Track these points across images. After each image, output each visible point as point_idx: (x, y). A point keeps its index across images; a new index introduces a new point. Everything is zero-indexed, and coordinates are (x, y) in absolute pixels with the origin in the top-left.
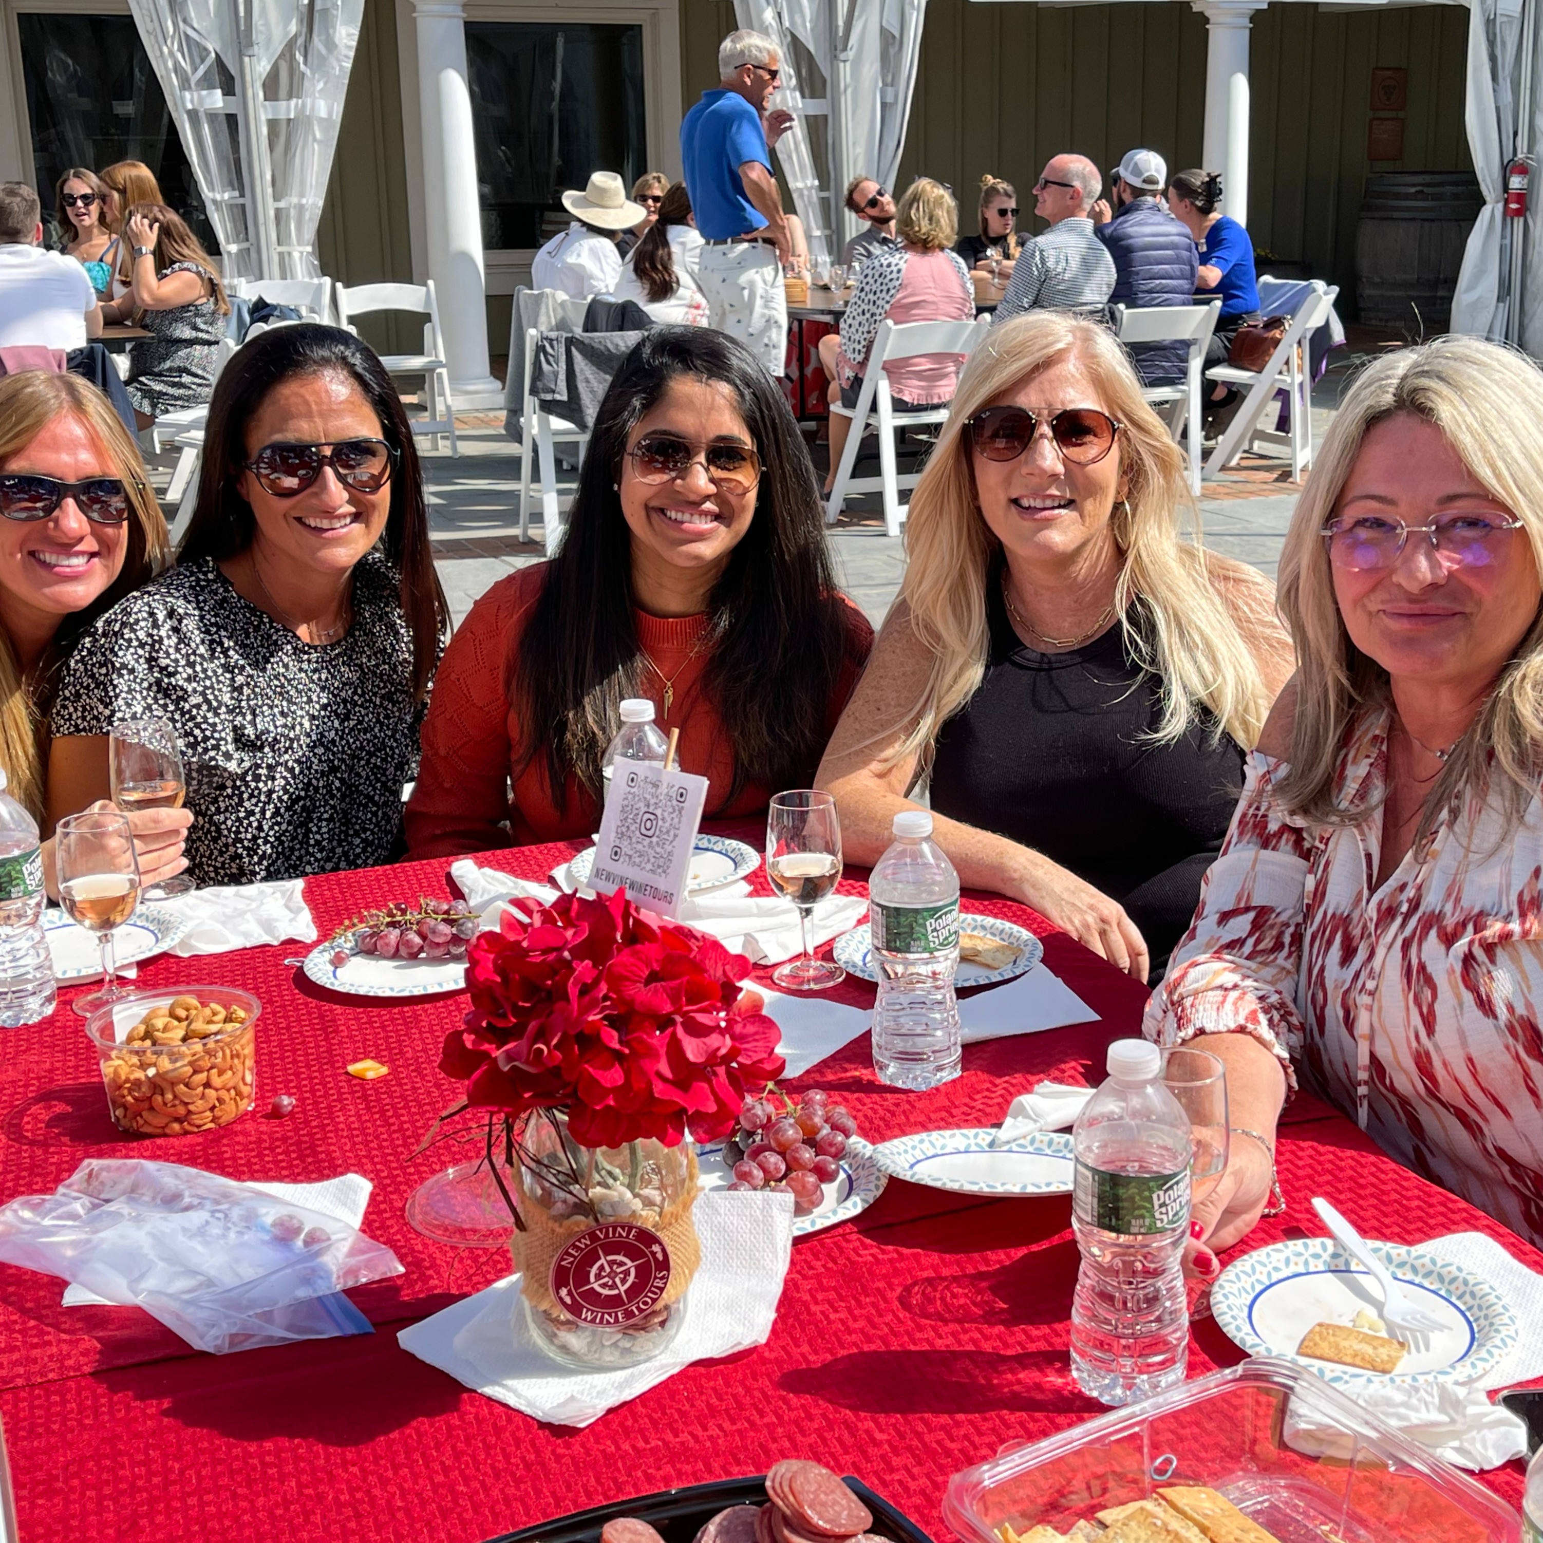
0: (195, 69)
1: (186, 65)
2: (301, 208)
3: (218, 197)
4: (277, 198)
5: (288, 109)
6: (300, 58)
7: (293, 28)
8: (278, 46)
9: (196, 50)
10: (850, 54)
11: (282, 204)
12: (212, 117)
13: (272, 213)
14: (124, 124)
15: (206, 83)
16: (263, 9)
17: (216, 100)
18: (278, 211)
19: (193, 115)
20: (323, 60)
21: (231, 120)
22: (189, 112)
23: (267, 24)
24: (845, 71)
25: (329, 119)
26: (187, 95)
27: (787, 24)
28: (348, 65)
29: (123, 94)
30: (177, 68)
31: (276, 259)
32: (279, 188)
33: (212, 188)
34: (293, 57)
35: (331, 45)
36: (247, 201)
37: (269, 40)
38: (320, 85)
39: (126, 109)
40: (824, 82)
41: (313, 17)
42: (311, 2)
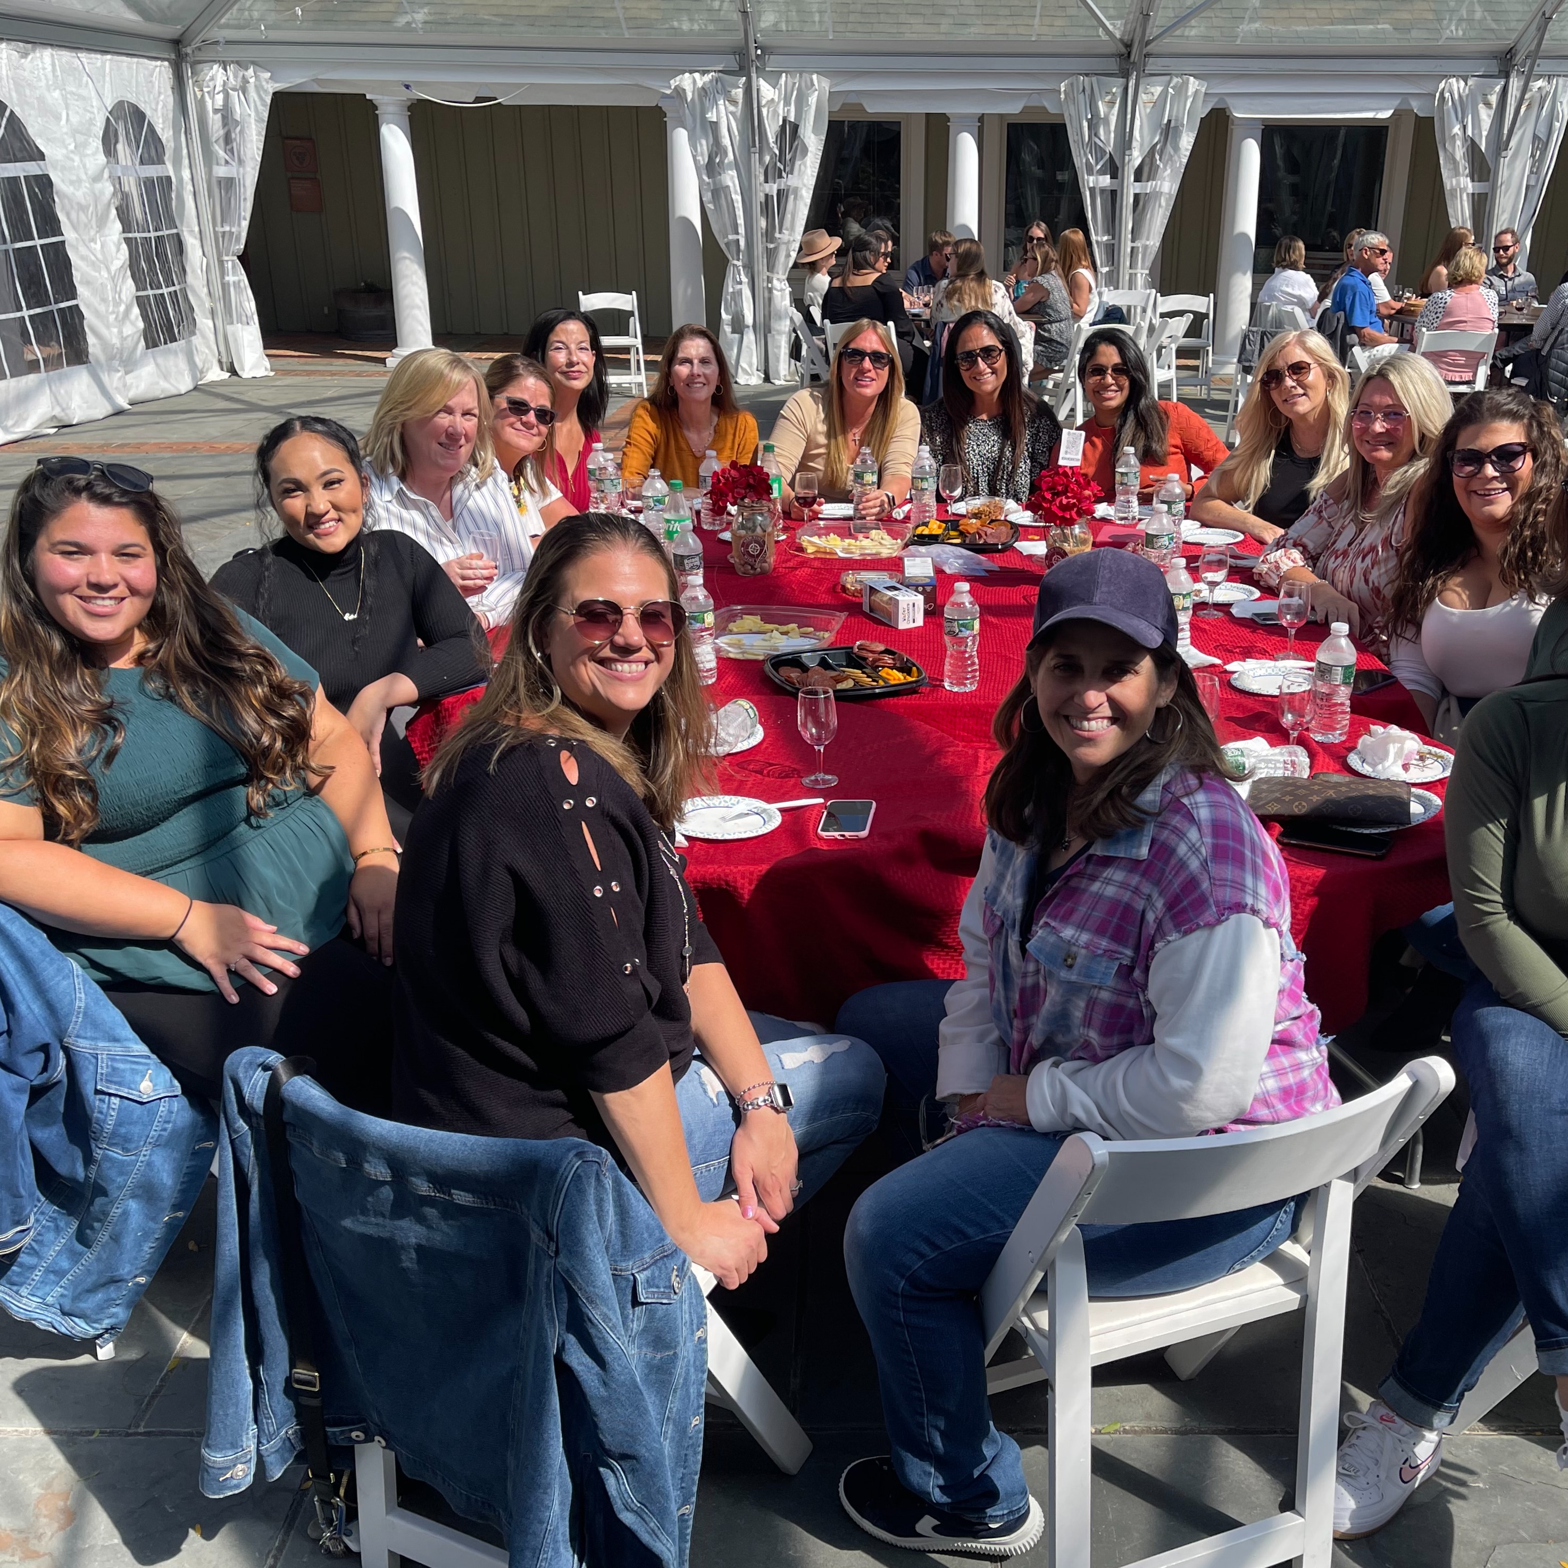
0: (1097, 163)
1: (1092, 161)
2: (1146, 247)
3: (1100, 239)
4: (1133, 241)
5: (1146, 187)
6: (1157, 157)
7: (1156, 138)
8: (1146, 150)
9: (1099, 151)
10: (1509, 153)
11: (1135, 244)
12: (1103, 191)
13: (1129, 250)
15: (1102, 172)
16: (1140, 127)
17: (1105, 181)
18: (1133, 248)
19: (1092, 190)
20: (1171, 158)
21: (1113, 193)
22: (1090, 189)
23: (1141, 137)
24: (1504, 165)
25: (1171, 194)
26: (1091, 178)
28: (1185, 161)
30: (1088, 163)
31: (1127, 278)
32: (1135, 237)
33: (1096, 234)
34: (1153, 156)
35: (1176, 148)
36: (1115, 242)
37: (1141, 146)
38: (1167, 173)
40: (1489, 171)
41: (1169, 132)
42: (1169, 121)
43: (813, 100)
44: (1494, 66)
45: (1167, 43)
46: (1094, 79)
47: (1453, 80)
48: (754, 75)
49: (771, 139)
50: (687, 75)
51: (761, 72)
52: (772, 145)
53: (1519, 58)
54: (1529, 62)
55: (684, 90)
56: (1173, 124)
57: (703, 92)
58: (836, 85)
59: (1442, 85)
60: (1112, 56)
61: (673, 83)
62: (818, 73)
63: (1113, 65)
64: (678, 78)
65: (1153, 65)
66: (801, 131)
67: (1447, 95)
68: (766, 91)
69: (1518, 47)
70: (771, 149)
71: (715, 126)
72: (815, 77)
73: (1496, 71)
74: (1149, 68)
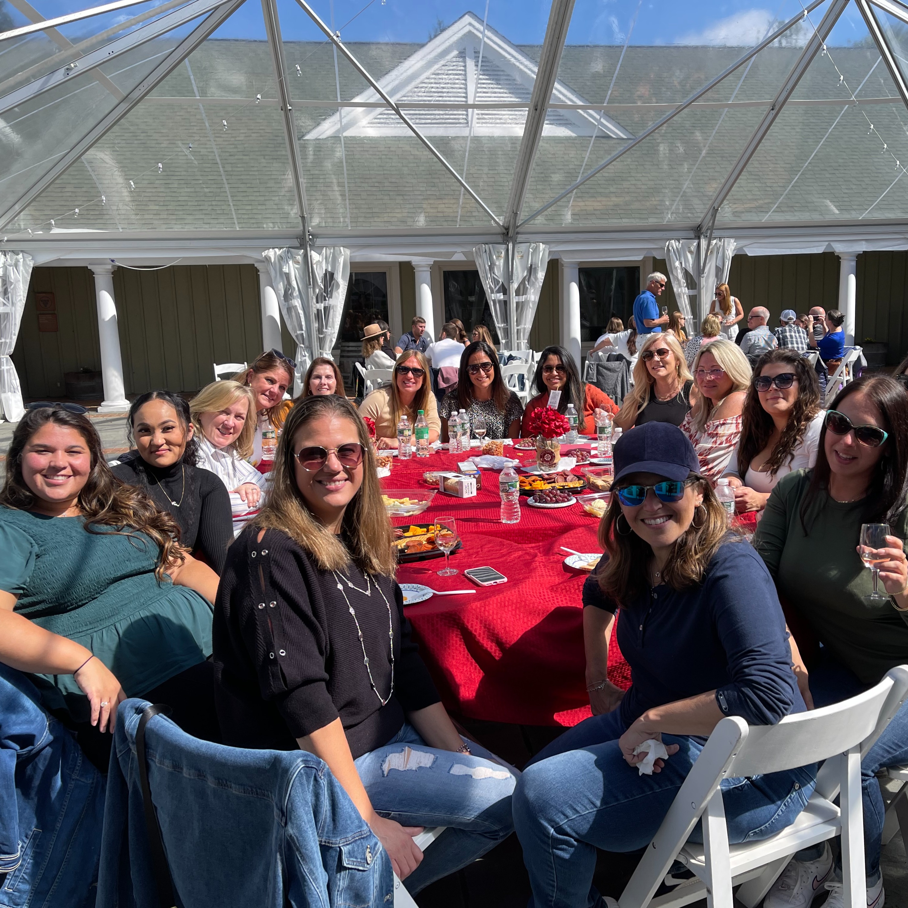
0: (495, 287)
1: (493, 286)
2: (524, 329)
3: (500, 326)
4: (517, 326)
5: (522, 298)
6: (527, 283)
7: (525, 274)
8: (520, 280)
9: (496, 282)
10: (705, 275)
11: (519, 328)
12: (500, 301)
13: (516, 330)
14: (471, 303)
15: (498, 292)
16: (517, 268)
17: (501, 296)
18: (518, 330)
19: (494, 301)
20: (534, 283)
21: (505, 302)
23: (518, 273)
24: (703, 281)
25: (534, 301)
26: (493, 295)
27: (683, 266)
28: (541, 284)
29: (472, 294)
30: (490, 287)
31: (516, 345)
32: (518, 323)
33: (498, 323)
34: (525, 283)
35: (536, 278)
36: (509, 327)
37: (518, 278)
38: (532, 291)
39: (472, 299)
40: (696, 284)
41: (531, 270)
42: (531, 265)
43: (341, 260)
44: (692, 234)
45: (527, 228)
46: (491, 245)
47: (673, 241)
48: (309, 249)
49: (319, 281)
50: (271, 250)
51: (313, 247)
52: (319, 283)
53: (704, 230)
54: (709, 232)
55: (270, 258)
56: (533, 267)
57: (281, 257)
58: (353, 252)
59: (667, 244)
60: (499, 234)
61: (264, 254)
62: (343, 247)
63: (500, 239)
64: (266, 252)
65: (520, 238)
66: (335, 276)
67: (670, 248)
68: (315, 256)
69: (703, 224)
70: (319, 286)
71: (288, 276)
72: (342, 248)
73: (693, 236)
74: (519, 240)
